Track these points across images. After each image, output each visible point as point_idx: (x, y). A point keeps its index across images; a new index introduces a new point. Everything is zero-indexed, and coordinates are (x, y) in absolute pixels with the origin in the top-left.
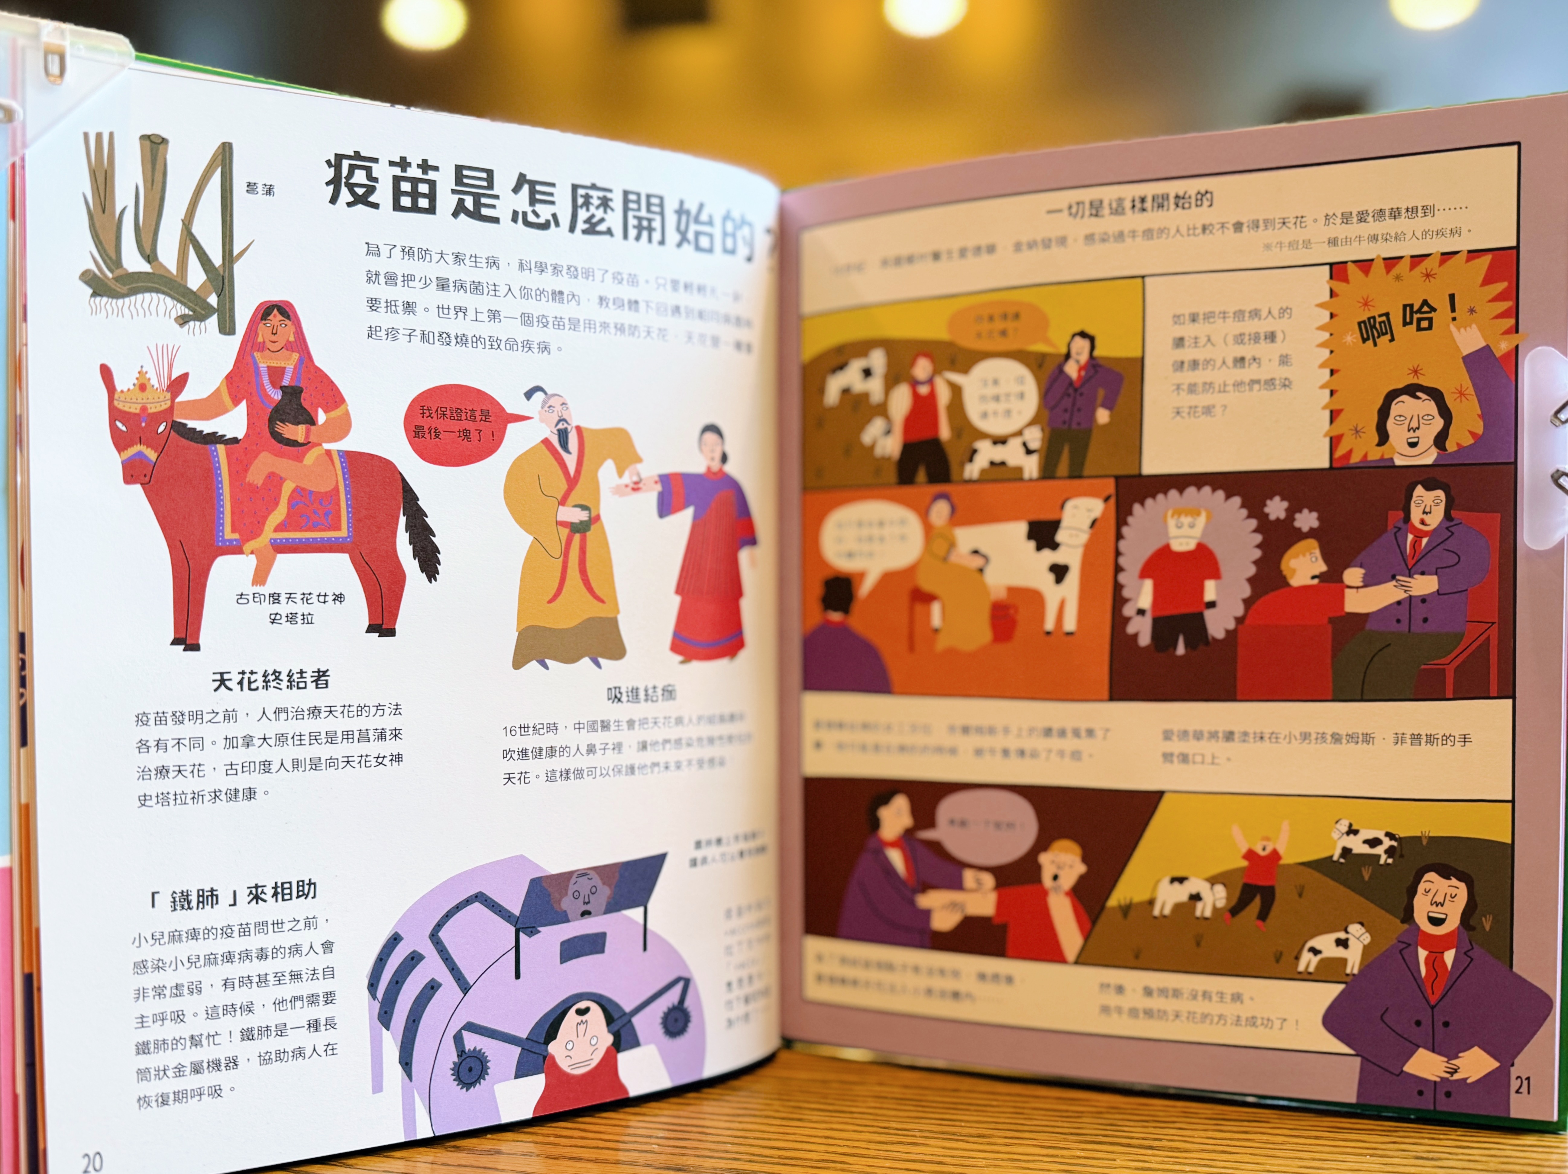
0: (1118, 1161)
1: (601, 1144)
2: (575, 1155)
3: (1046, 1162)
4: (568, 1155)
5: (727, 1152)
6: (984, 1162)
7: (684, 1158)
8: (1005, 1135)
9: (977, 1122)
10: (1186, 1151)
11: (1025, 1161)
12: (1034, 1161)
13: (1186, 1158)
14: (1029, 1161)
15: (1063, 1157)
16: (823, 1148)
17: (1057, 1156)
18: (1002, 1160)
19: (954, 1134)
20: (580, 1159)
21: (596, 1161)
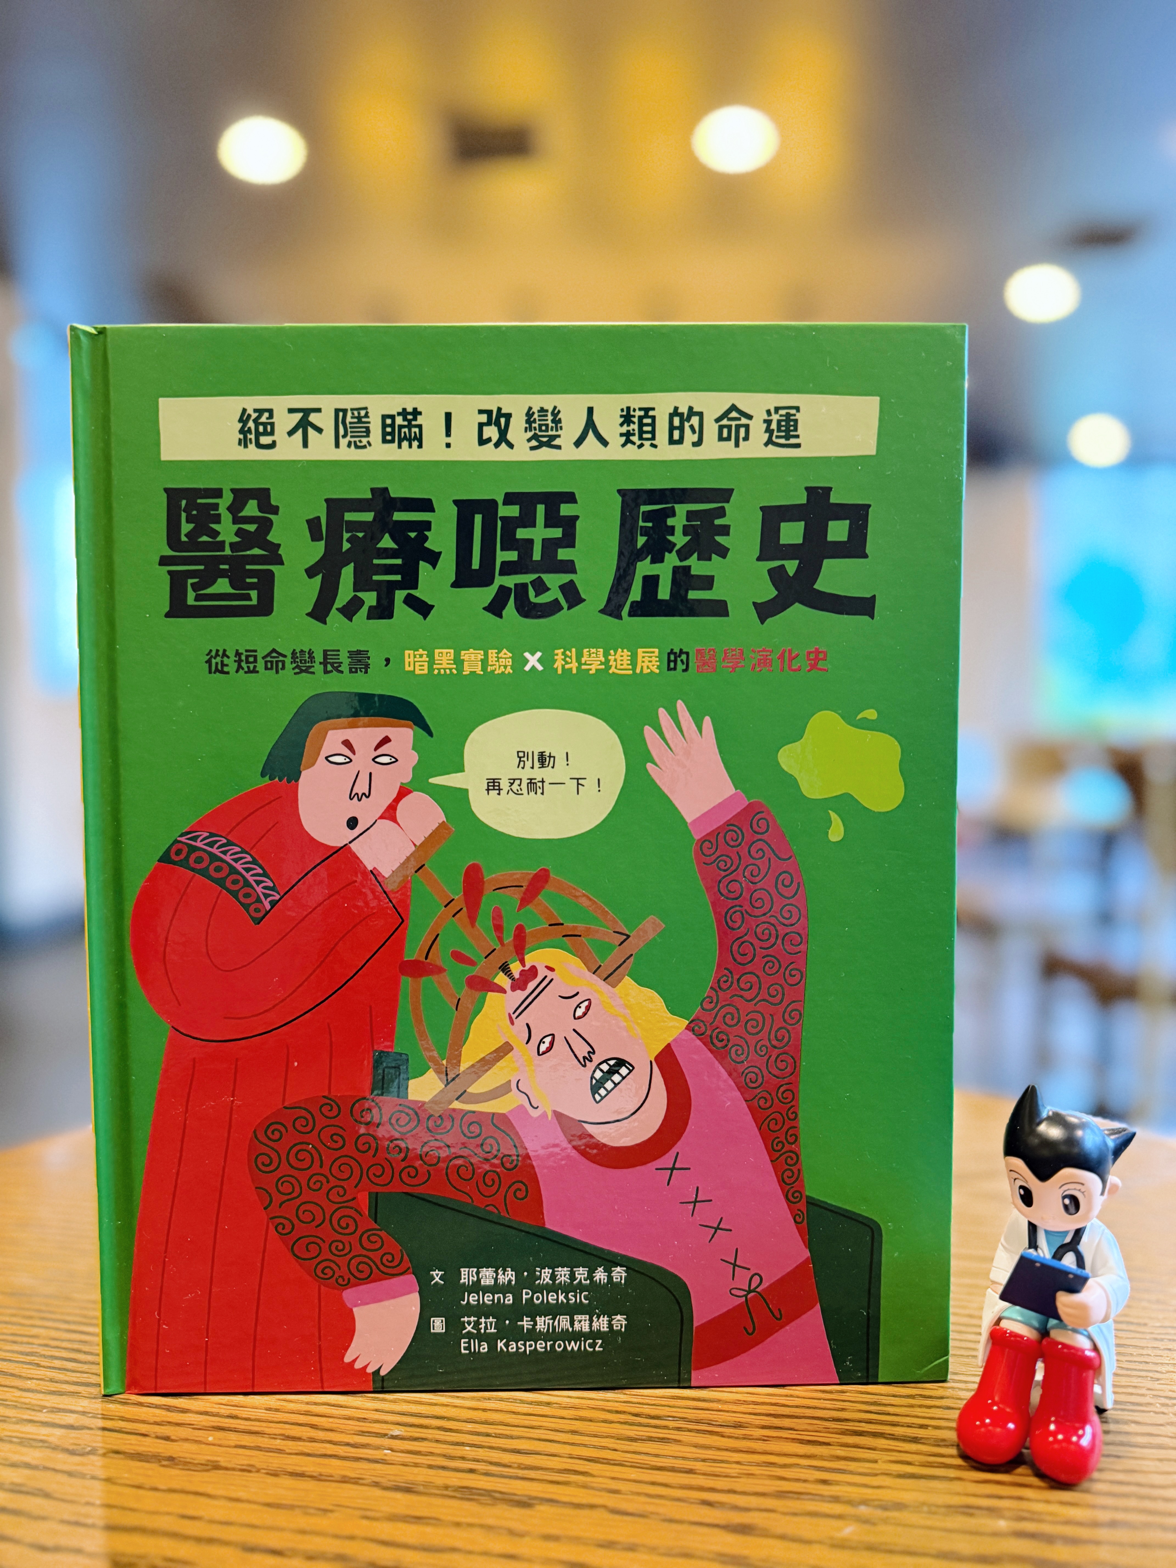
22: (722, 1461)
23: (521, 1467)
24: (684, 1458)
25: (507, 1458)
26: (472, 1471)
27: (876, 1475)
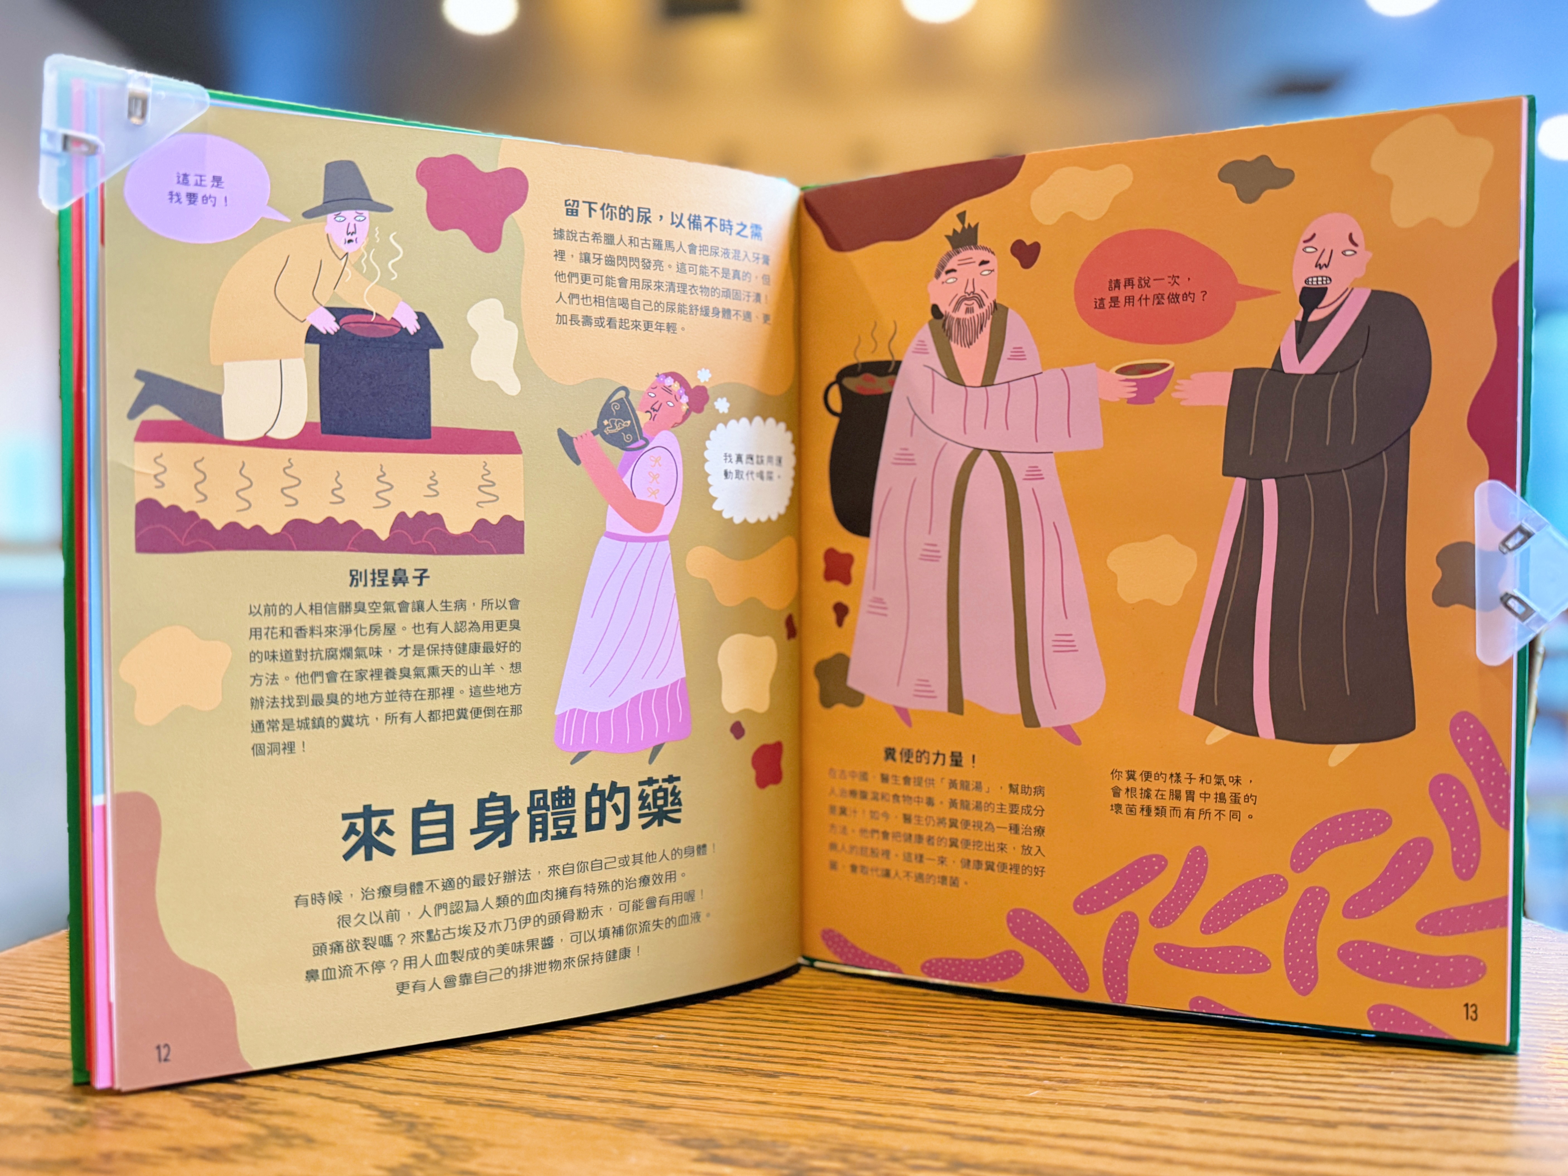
0: (1061, 1058)
1: (608, 1044)
2: (585, 1055)
3: (999, 1059)
4: (578, 1054)
5: (719, 1051)
6: (944, 1060)
7: (681, 1057)
8: (964, 1035)
9: (941, 1023)
10: (1123, 1049)
11: (979, 1058)
12: (987, 1058)
13: (1121, 1055)
14: (983, 1058)
15: (1013, 1054)
16: (804, 1047)
17: (1008, 1054)
18: (960, 1057)
19: (920, 1034)
20: (588, 1058)
21: (602, 1060)
22: (932, 1055)
23: (765, 1055)
24: (899, 1053)
25: (754, 1051)
26: (725, 1057)
27: (1058, 1064)
